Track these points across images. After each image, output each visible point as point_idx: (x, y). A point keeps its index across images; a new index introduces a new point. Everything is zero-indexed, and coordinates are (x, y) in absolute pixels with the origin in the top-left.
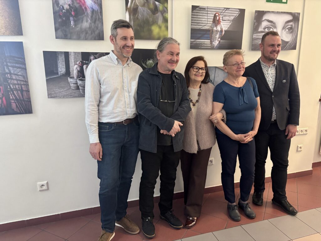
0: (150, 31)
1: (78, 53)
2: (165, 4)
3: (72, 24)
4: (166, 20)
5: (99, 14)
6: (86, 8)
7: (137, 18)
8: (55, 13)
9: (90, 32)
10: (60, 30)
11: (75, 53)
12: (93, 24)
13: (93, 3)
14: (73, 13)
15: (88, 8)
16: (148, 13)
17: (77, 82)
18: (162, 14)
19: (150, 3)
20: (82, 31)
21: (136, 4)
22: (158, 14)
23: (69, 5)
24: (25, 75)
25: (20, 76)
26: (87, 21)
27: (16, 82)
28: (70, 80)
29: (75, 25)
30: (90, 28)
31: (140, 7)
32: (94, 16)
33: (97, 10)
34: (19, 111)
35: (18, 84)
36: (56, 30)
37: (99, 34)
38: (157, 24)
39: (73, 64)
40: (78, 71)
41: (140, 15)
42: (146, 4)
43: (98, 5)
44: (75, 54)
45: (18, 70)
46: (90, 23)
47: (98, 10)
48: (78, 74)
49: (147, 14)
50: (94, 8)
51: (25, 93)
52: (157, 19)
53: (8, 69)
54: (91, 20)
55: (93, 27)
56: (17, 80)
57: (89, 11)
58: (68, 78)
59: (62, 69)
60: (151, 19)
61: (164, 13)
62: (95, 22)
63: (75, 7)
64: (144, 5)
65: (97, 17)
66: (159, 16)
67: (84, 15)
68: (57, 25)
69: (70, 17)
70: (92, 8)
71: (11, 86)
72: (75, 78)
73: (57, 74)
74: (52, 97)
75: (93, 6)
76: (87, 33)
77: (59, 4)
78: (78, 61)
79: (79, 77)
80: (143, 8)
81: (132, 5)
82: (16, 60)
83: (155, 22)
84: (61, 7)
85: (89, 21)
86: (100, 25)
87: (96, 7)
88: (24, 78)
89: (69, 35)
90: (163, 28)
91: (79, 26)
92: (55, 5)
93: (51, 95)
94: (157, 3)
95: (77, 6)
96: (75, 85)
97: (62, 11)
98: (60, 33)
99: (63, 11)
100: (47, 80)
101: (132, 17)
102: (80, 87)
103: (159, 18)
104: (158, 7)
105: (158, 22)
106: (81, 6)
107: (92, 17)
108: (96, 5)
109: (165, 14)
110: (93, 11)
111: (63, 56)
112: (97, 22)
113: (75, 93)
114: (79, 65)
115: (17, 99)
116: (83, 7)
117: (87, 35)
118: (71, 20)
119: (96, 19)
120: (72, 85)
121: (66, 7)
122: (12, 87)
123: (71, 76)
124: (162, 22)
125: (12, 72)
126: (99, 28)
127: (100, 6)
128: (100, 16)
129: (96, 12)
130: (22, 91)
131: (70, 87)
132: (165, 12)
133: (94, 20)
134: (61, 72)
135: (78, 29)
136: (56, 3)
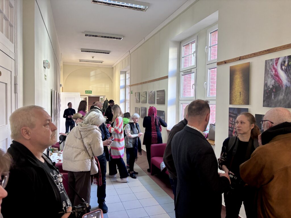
3: (273, 97)
6: (282, 86)
8: (264, 91)
9: (283, 102)
12: (285, 97)
14: (274, 90)
15: (284, 86)
20: (278, 102)
23: (273, 85)
26: (282, 95)
29: (275, 98)
30: (283, 99)
32: (287, 91)
36: (264, 101)
50: (287, 85)
54: (285, 94)
55: (285, 99)
57: (284, 88)
62: (287, 96)
63: (276, 86)
67: (280, 91)
68: (265, 99)
69: (272, 93)
70: (286, 86)
76: (281, 103)
77: (267, 85)
84: (268, 87)
89: (270, 105)
91: (276, 98)
92: (265, 86)
95: (277, 85)
98: (265, 103)
99: (269, 89)
106: (279, 85)
107: (285, 92)
108: (289, 83)
116: (281, 86)
118: (272, 95)
119: (288, 92)
121: (271, 87)
126: (289, 99)
129: (288, 87)
135: (276, 100)
136: (266, 85)
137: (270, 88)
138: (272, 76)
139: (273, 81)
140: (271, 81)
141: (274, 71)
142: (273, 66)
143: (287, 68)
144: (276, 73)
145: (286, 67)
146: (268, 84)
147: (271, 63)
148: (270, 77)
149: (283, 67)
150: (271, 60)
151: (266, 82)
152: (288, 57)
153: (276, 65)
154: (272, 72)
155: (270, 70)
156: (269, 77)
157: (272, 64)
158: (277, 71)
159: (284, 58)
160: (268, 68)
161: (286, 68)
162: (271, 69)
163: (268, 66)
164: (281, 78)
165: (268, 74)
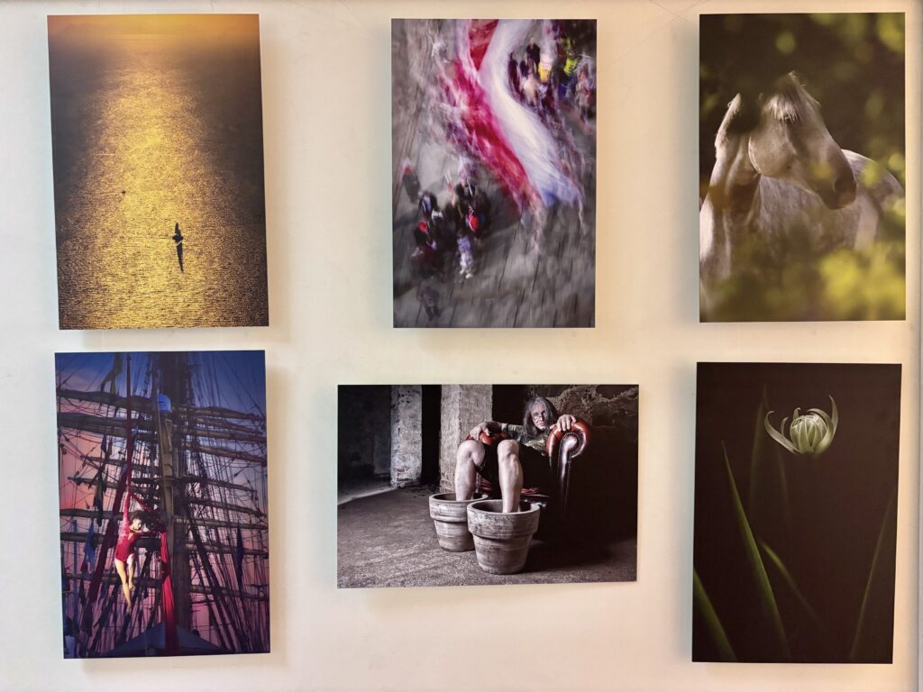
0: (813, 282)
1: (480, 389)
2: (889, 158)
3: (463, 264)
4: (893, 230)
5: (581, 218)
6: (525, 198)
7: (753, 228)
8: (399, 224)
9: (534, 296)
10: (413, 291)
11: (467, 390)
12: (550, 261)
13: (557, 175)
15: (534, 197)
16: (804, 202)
17: (465, 515)
18: (876, 204)
19: (817, 159)
20: (499, 293)
21: (747, 167)
22: (856, 202)
23: (460, 190)
24: (258, 486)
25: (239, 492)
26: (526, 251)
27: (219, 515)
28: (436, 506)
29: (477, 268)
30: (536, 277)
31: (766, 181)
32: (557, 228)
33: (571, 201)
34: (216, 642)
35: (228, 525)
36: (399, 291)
37: (575, 301)
38: (850, 248)
39: (456, 435)
40: (476, 469)
41: (765, 215)
42: (797, 165)
43: (580, 180)
44: (467, 396)
45: (237, 464)
46: (540, 258)
47: (576, 203)
48: (473, 479)
49: (801, 205)
50: (559, 194)
51: (249, 564)
52: (851, 223)
53: (198, 459)
54: (546, 243)
55: (549, 273)
56: (226, 507)
57: (539, 210)
58: (431, 498)
59: (405, 460)
60: (819, 230)
61: (883, 197)
62: (558, 254)
64: (785, 169)
65: (572, 230)
66: (858, 215)
67: (515, 226)
68: (405, 274)
69: (456, 238)
70: (553, 196)
71: (202, 531)
72: (460, 498)
73: (387, 479)
74: (353, 585)
75: (555, 189)
76: (521, 300)
77: (418, 186)
78: (475, 425)
79: (478, 496)
80: (781, 181)
81: (731, 175)
82: (230, 426)
83: (837, 241)
84: (427, 199)
85: (536, 248)
86: (579, 264)
87: (569, 191)
88: (254, 498)
89: (448, 312)
90: (880, 265)
91: (492, 271)
92: (404, 193)
93: (350, 577)
94: (850, 156)
95: (490, 188)
96: (457, 531)
97: (428, 214)
98: (412, 302)
99: (434, 214)
100: (341, 508)
101: (725, 225)
102: (476, 539)
103: (861, 223)
104: (854, 172)
105: (853, 240)
106: (505, 192)
107: (548, 231)
108: (570, 181)
109: (892, 203)
110: (555, 207)
111: (417, 405)
112: (569, 252)
113: (453, 565)
114: (479, 442)
115: (215, 588)
116: (515, 195)
117: (523, 308)
118: (460, 248)
119: (566, 237)
120: (444, 530)
121: (447, 197)
122: (204, 538)
123: (444, 488)
124: (877, 239)
125: (211, 474)
126: (575, 278)
127: (588, 183)
128: (583, 225)
129: (567, 208)
130: (239, 552)
131: (436, 537)
132: (890, 191)
133: (555, 244)
134: (401, 471)
135: (486, 284)
136: (407, 183)
137: (441, 203)
138: (451, 128)
139: (462, 163)
140: (445, 162)
141: (460, 96)
142: (452, 69)
143: (549, 93)
144: (482, 113)
145: (545, 84)
146: (428, 180)
147: (437, 46)
148: (440, 132)
149: (527, 84)
150: (439, 25)
151: (406, 163)
152: (555, 29)
153: (478, 67)
154: (446, 106)
155: (433, 91)
156: (426, 135)
157: (443, 53)
158: (485, 100)
159: (527, 26)
160: (417, 75)
161: (543, 89)
162: (438, 81)
163: (415, 59)
164: (518, 150)
165: (419, 110)
